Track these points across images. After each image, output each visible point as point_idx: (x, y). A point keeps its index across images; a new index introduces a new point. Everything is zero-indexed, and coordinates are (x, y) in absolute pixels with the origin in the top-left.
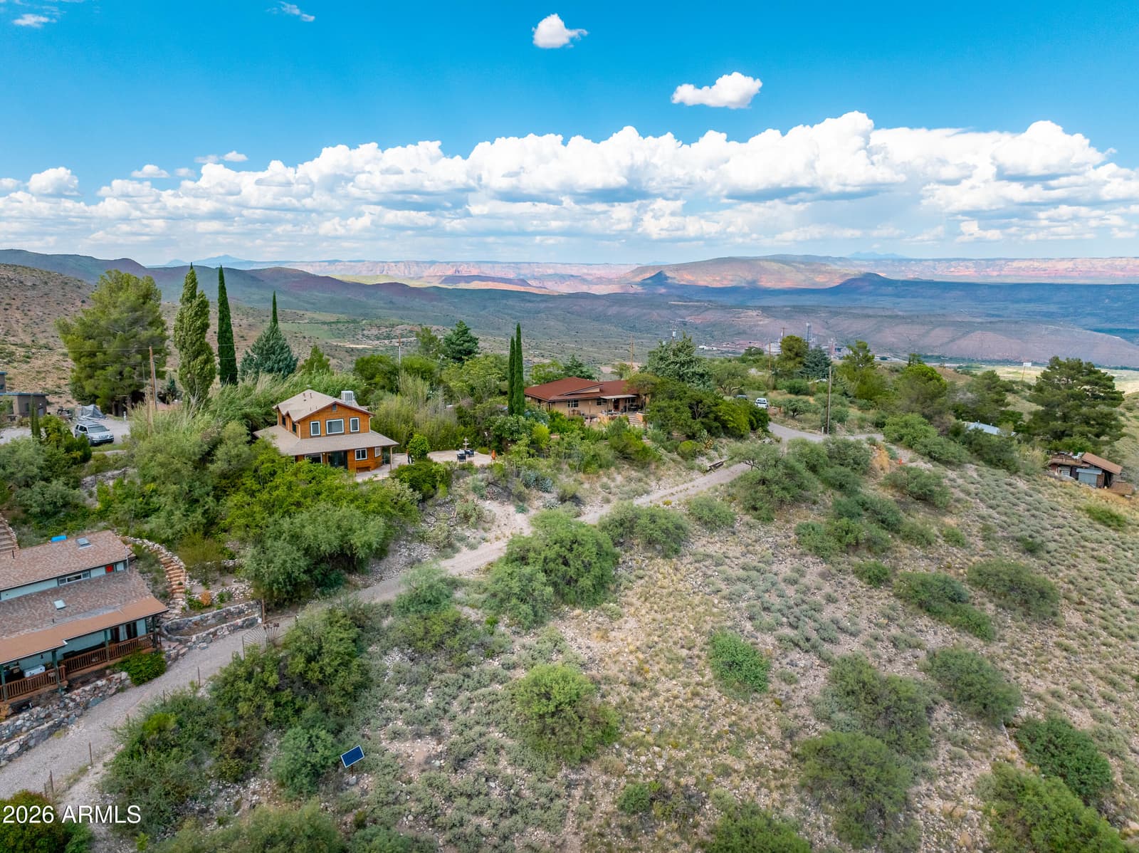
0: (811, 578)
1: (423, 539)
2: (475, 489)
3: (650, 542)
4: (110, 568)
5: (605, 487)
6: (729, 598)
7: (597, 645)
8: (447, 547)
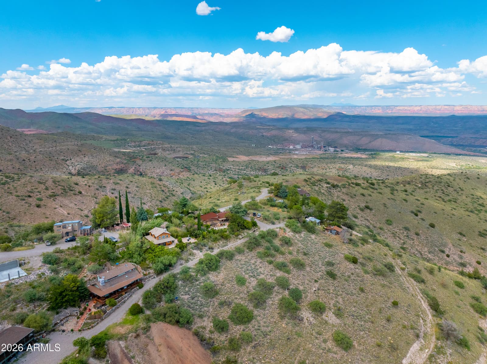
0: (258, 263)
1: (182, 259)
2: (192, 248)
3: (227, 258)
4: (132, 270)
5: (218, 245)
6: (241, 268)
7: (216, 278)
8: (187, 261)
